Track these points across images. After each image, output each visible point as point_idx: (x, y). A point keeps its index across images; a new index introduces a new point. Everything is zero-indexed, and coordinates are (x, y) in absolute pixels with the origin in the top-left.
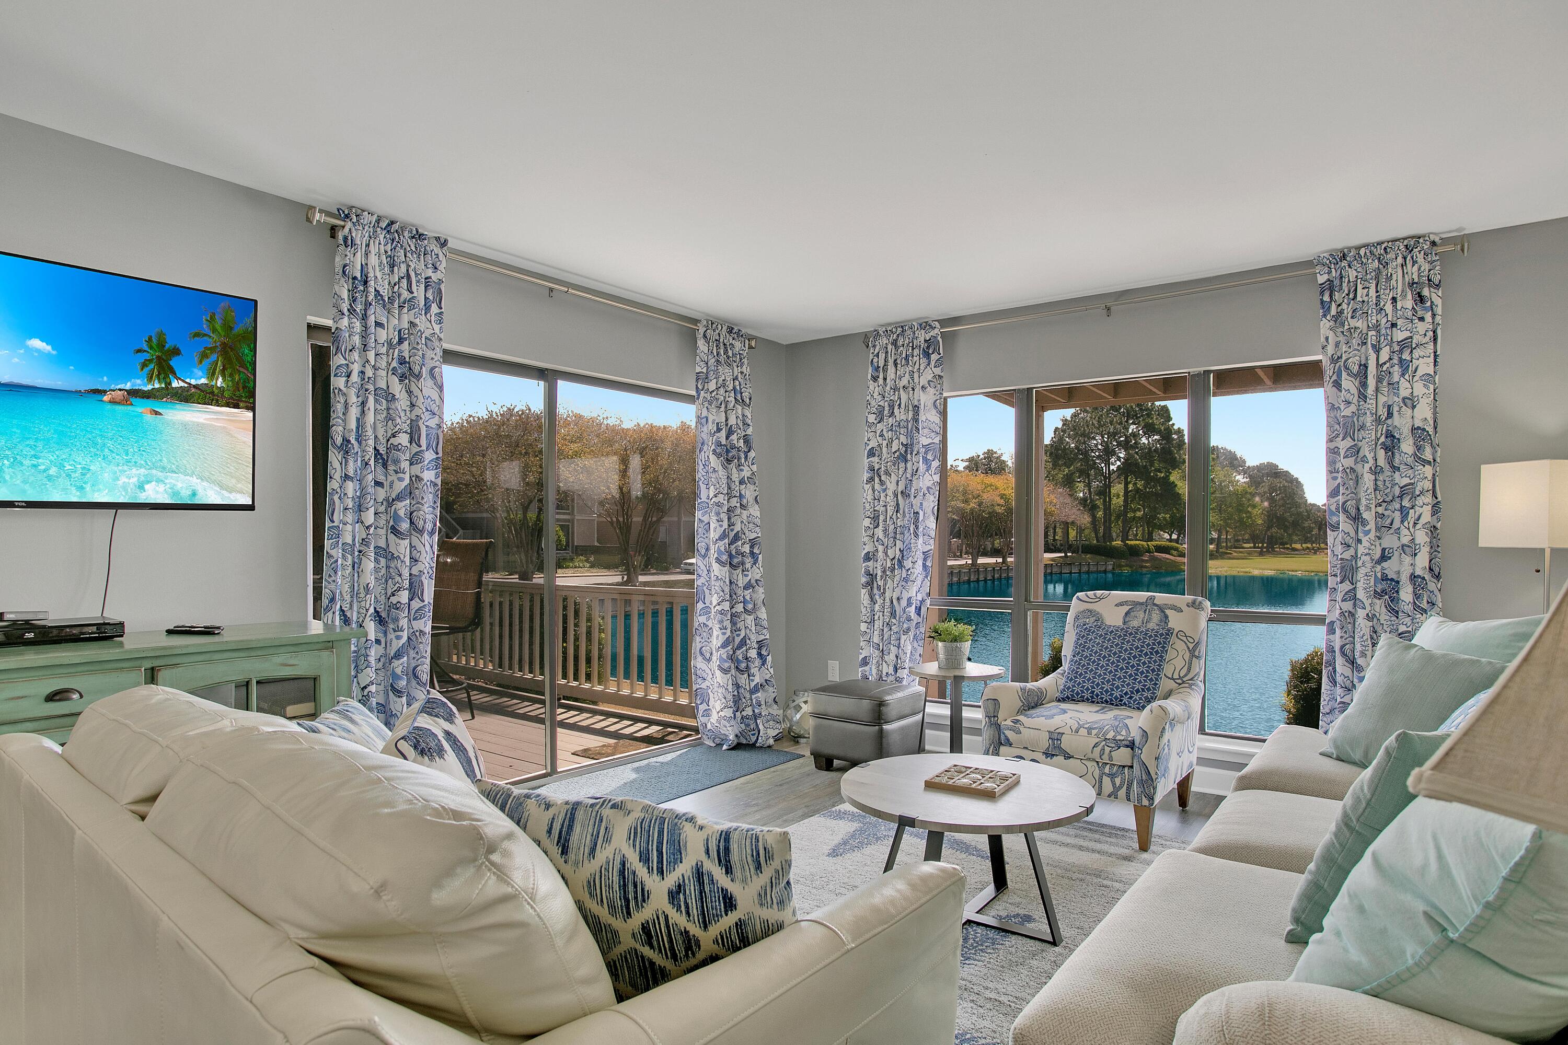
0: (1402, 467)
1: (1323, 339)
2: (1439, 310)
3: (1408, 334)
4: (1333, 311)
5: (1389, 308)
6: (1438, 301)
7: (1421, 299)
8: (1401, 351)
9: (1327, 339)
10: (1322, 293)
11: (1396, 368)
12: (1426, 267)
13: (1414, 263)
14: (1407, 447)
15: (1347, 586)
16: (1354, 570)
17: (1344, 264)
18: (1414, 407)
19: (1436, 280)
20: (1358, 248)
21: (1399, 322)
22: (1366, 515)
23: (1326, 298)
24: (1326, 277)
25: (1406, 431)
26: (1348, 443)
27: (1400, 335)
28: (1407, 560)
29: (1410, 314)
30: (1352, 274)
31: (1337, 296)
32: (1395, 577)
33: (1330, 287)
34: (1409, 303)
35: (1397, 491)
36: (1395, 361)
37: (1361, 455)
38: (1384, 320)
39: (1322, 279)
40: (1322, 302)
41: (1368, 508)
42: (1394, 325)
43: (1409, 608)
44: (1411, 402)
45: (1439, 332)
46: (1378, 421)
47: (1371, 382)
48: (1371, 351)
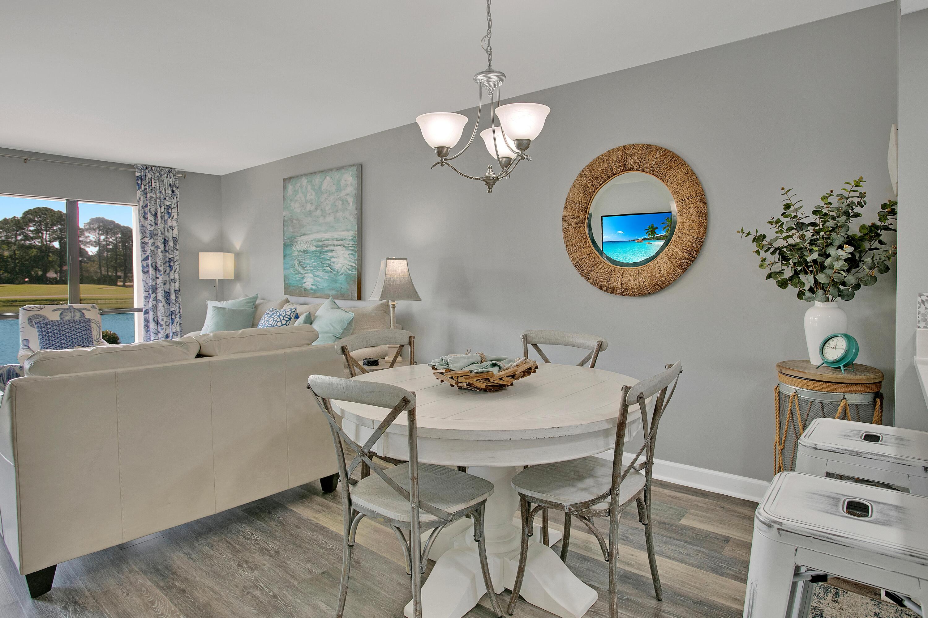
0: (170, 251)
1: (138, 198)
2: (178, 196)
3: (170, 203)
4: (143, 189)
5: (163, 191)
6: (178, 193)
7: (173, 191)
8: (168, 209)
9: (140, 198)
10: (138, 180)
11: (166, 215)
12: (174, 180)
13: (170, 178)
14: (171, 244)
15: (154, 295)
16: (156, 289)
17: (147, 171)
18: (173, 230)
19: (177, 185)
20: (152, 166)
21: (167, 198)
22: (160, 268)
23: (139, 182)
24: (139, 174)
25: (171, 238)
26: (152, 241)
27: (168, 203)
28: (173, 284)
29: (170, 196)
30: (150, 176)
31: (144, 182)
32: (168, 291)
33: (141, 178)
34: (170, 192)
35: (167, 260)
36: (166, 212)
37: (156, 245)
38: (162, 196)
39: (138, 174)
40: (138, 184)
41: (161, 266)
42: (165, 199)
43: (174, 302)
44: (172, 228)
45: (178, 203)
46: (162, 234)
47: (159, 218)
48: (159, 207)
